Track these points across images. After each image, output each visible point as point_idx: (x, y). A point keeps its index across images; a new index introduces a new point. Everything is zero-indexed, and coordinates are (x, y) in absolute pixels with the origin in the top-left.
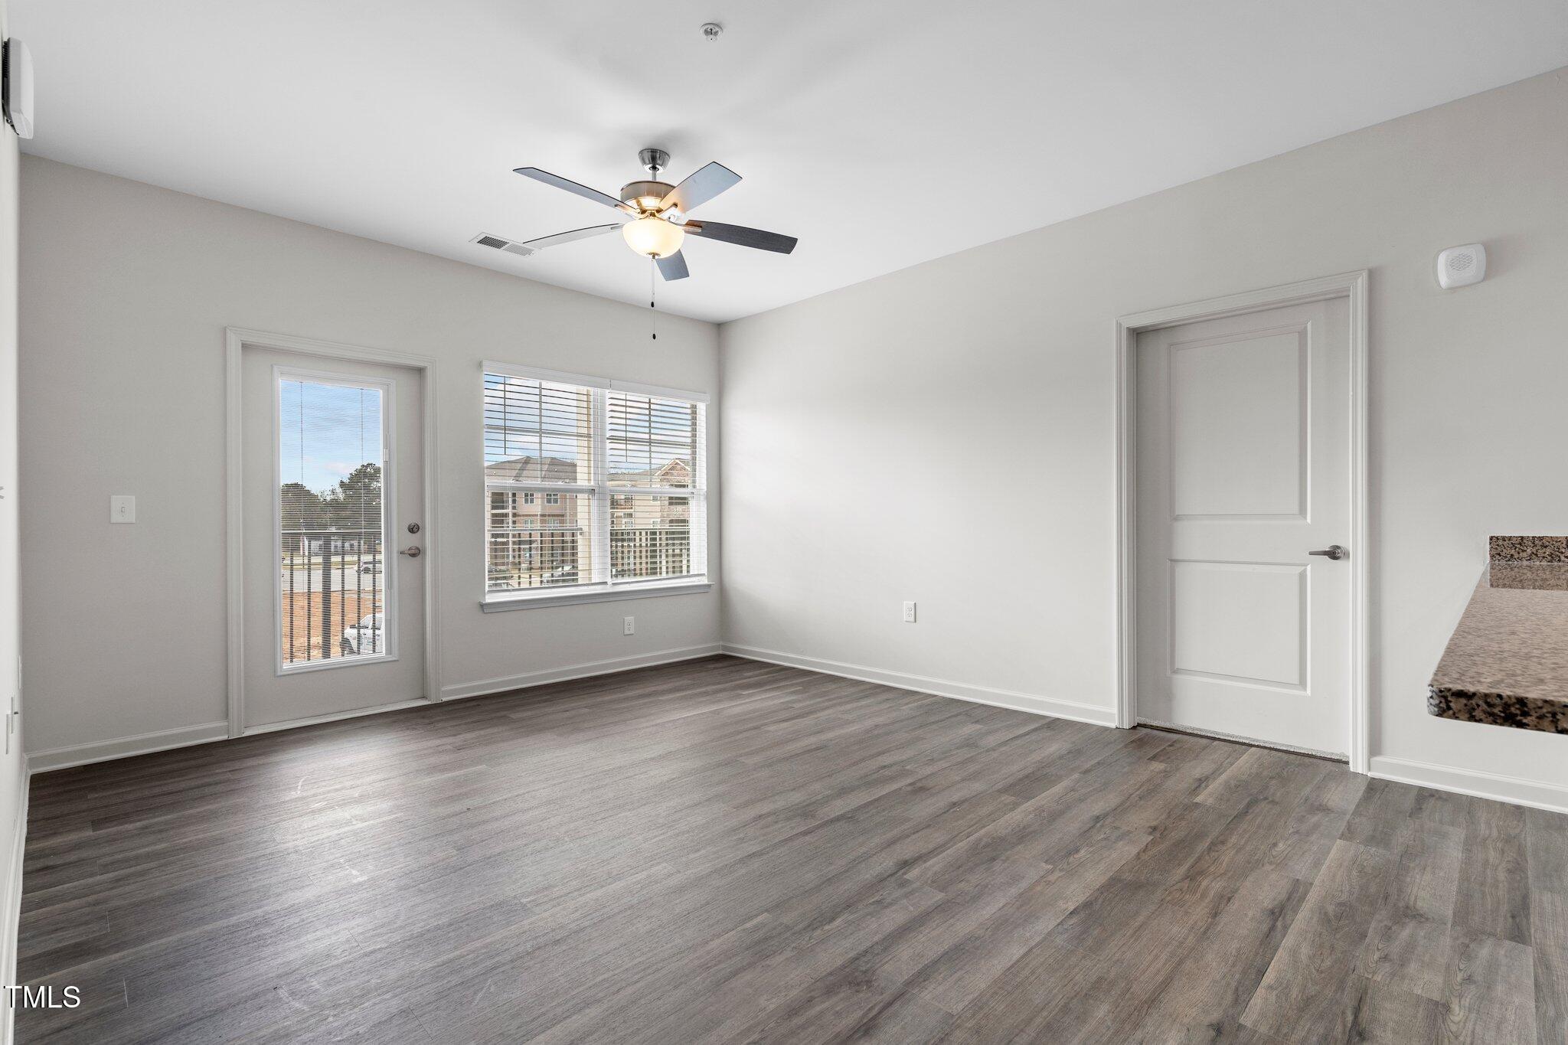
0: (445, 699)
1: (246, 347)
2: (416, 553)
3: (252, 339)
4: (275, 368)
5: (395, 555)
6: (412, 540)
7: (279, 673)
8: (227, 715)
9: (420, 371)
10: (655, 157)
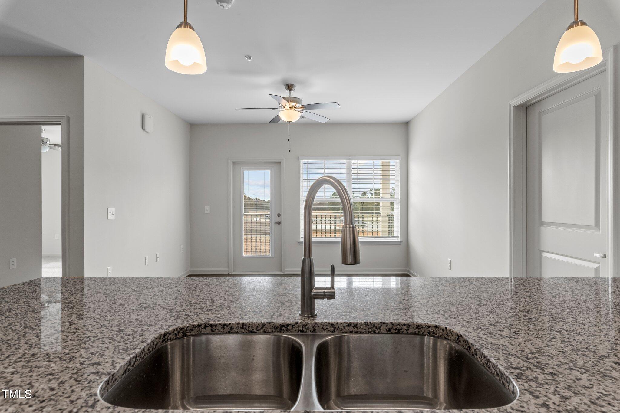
0: (286, 273)
1: (234, 163)
2: (279, 223)
3: (234, 161)
4: (242, 168)
5: (273, 223)
6: (277, 219)
7: (242, 257)
8: (228, 267)
9: (280, 163)
10: (289, 87)
